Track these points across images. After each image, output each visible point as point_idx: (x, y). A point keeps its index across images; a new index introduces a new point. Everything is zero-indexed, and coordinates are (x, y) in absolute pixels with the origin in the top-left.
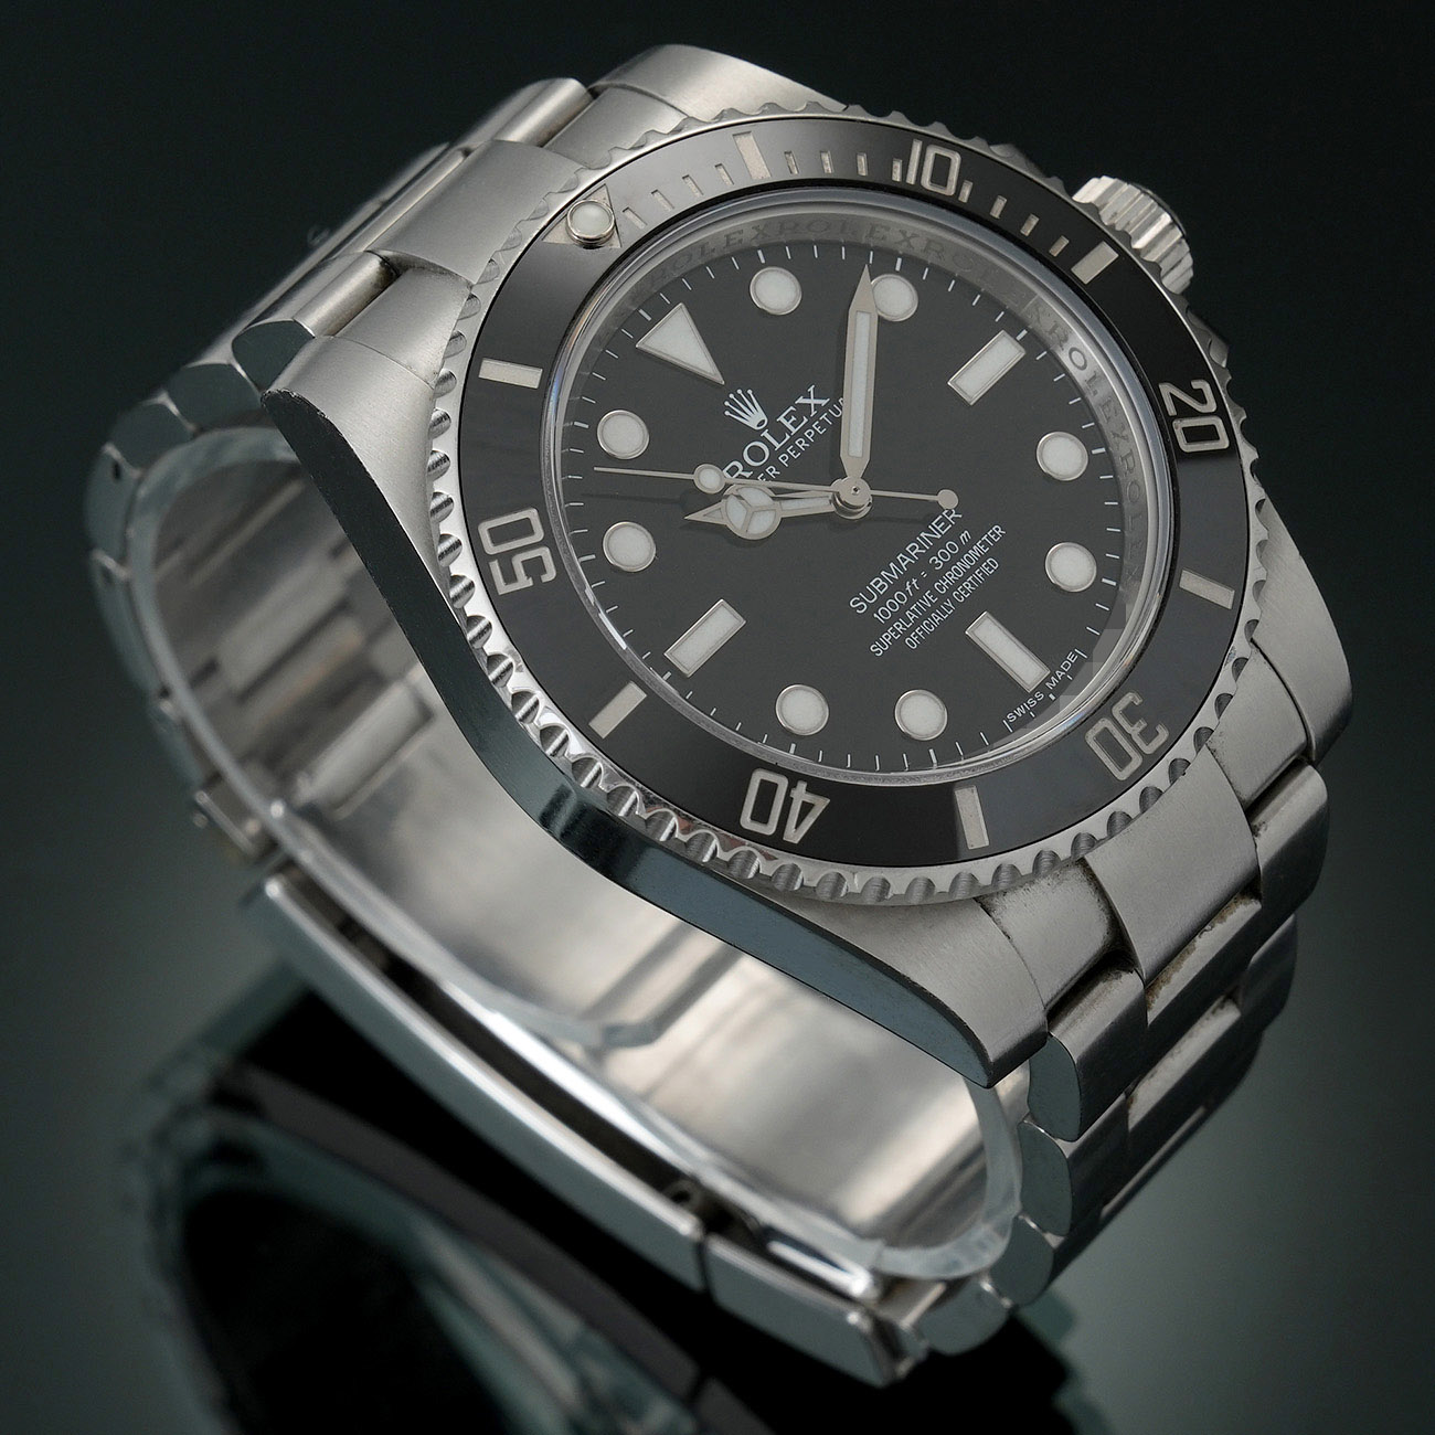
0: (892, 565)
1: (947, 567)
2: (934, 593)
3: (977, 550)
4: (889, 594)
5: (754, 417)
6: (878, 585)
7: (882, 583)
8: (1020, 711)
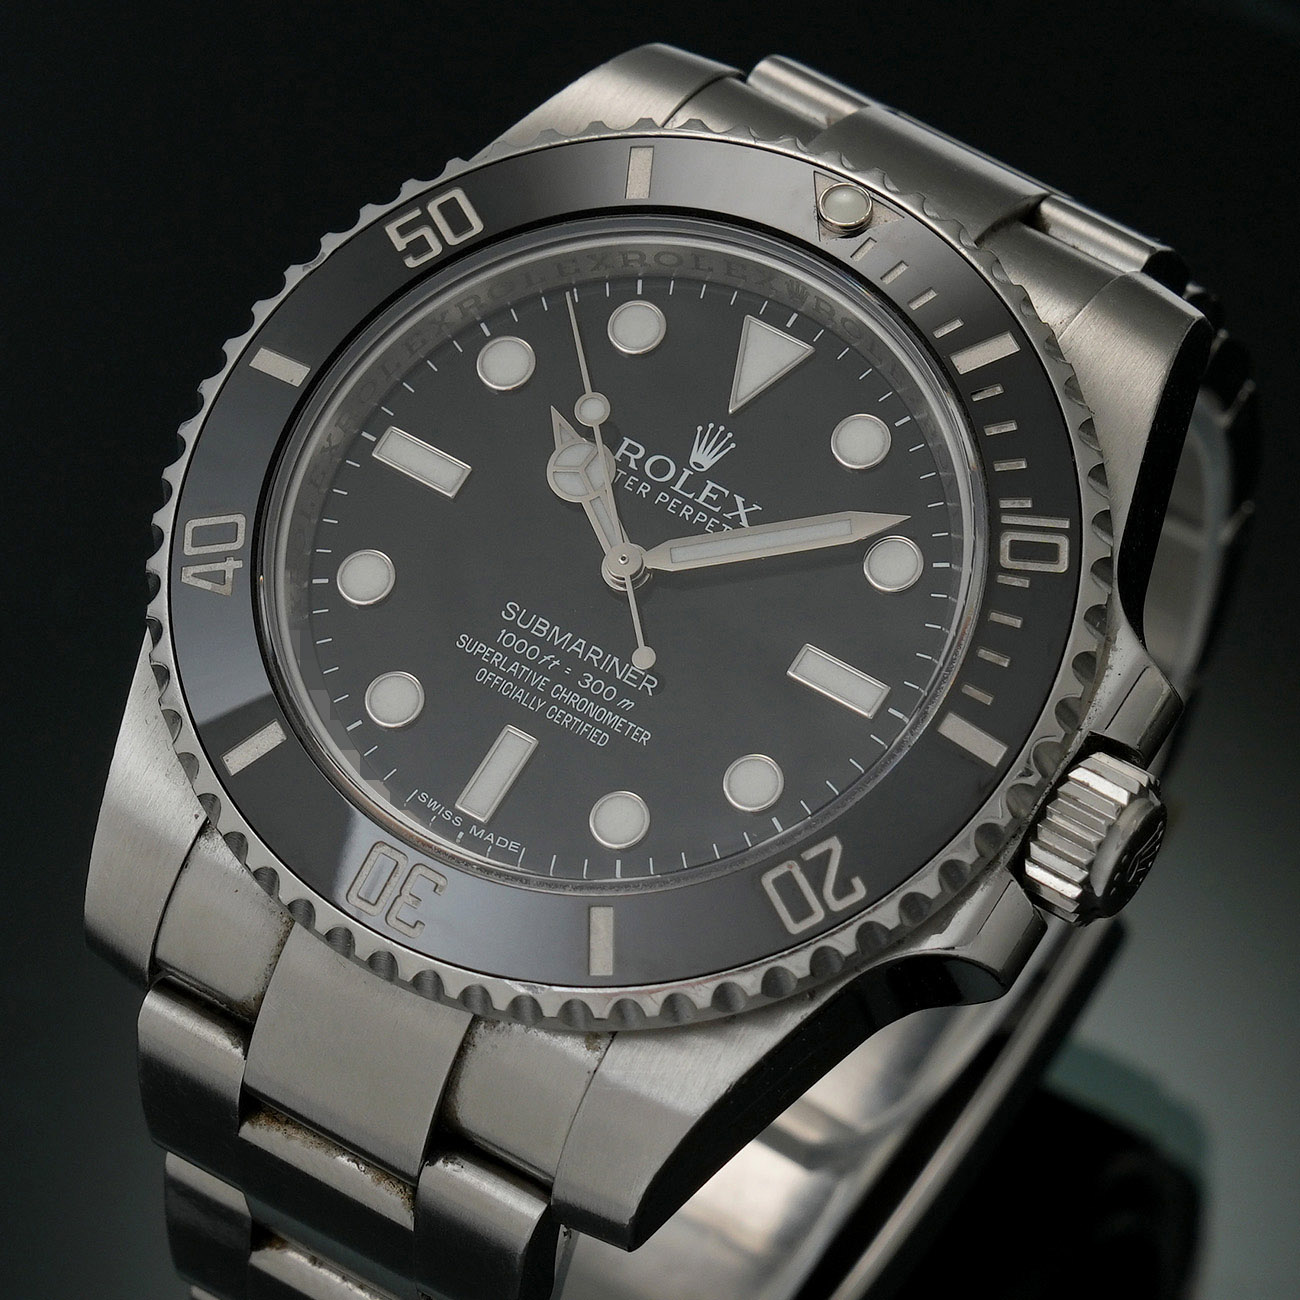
0: (570, 635)
1: (584, 693)
2: (548, 687)
3: (616, 721)
4: (533, 640)
5: (704, 456)
6: (542, 626)
7: (545, 629)
8: (433, 805)
